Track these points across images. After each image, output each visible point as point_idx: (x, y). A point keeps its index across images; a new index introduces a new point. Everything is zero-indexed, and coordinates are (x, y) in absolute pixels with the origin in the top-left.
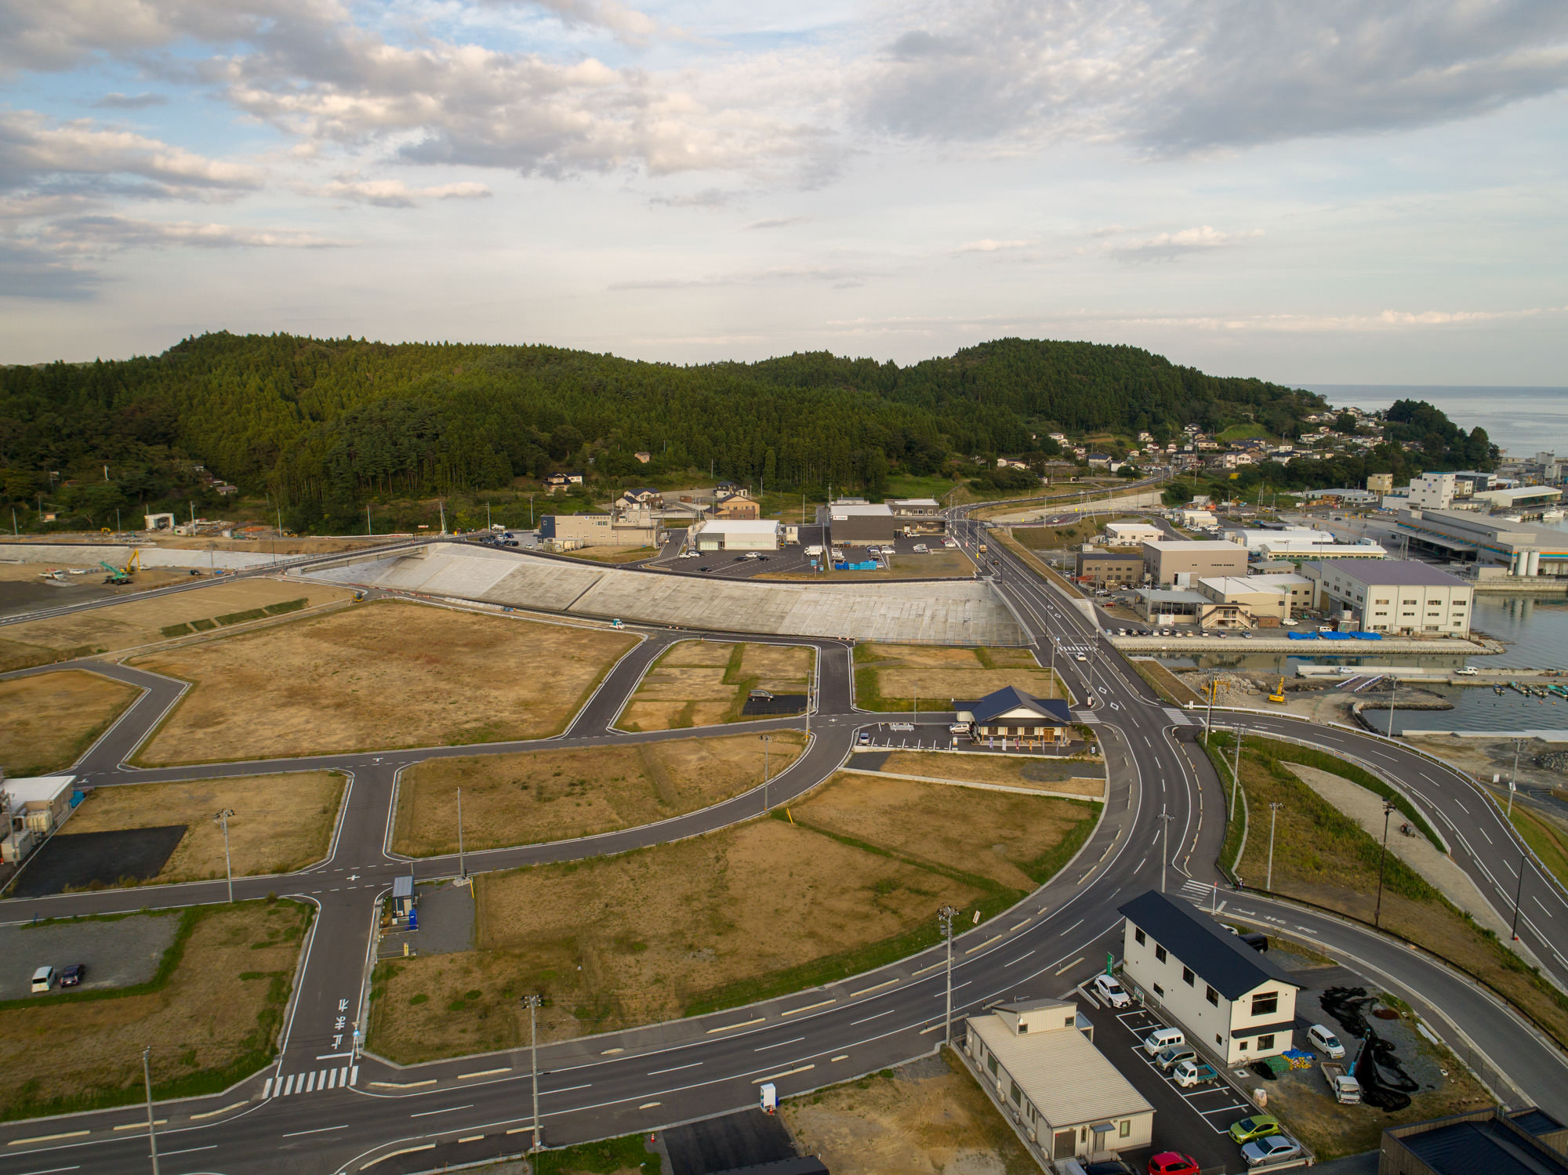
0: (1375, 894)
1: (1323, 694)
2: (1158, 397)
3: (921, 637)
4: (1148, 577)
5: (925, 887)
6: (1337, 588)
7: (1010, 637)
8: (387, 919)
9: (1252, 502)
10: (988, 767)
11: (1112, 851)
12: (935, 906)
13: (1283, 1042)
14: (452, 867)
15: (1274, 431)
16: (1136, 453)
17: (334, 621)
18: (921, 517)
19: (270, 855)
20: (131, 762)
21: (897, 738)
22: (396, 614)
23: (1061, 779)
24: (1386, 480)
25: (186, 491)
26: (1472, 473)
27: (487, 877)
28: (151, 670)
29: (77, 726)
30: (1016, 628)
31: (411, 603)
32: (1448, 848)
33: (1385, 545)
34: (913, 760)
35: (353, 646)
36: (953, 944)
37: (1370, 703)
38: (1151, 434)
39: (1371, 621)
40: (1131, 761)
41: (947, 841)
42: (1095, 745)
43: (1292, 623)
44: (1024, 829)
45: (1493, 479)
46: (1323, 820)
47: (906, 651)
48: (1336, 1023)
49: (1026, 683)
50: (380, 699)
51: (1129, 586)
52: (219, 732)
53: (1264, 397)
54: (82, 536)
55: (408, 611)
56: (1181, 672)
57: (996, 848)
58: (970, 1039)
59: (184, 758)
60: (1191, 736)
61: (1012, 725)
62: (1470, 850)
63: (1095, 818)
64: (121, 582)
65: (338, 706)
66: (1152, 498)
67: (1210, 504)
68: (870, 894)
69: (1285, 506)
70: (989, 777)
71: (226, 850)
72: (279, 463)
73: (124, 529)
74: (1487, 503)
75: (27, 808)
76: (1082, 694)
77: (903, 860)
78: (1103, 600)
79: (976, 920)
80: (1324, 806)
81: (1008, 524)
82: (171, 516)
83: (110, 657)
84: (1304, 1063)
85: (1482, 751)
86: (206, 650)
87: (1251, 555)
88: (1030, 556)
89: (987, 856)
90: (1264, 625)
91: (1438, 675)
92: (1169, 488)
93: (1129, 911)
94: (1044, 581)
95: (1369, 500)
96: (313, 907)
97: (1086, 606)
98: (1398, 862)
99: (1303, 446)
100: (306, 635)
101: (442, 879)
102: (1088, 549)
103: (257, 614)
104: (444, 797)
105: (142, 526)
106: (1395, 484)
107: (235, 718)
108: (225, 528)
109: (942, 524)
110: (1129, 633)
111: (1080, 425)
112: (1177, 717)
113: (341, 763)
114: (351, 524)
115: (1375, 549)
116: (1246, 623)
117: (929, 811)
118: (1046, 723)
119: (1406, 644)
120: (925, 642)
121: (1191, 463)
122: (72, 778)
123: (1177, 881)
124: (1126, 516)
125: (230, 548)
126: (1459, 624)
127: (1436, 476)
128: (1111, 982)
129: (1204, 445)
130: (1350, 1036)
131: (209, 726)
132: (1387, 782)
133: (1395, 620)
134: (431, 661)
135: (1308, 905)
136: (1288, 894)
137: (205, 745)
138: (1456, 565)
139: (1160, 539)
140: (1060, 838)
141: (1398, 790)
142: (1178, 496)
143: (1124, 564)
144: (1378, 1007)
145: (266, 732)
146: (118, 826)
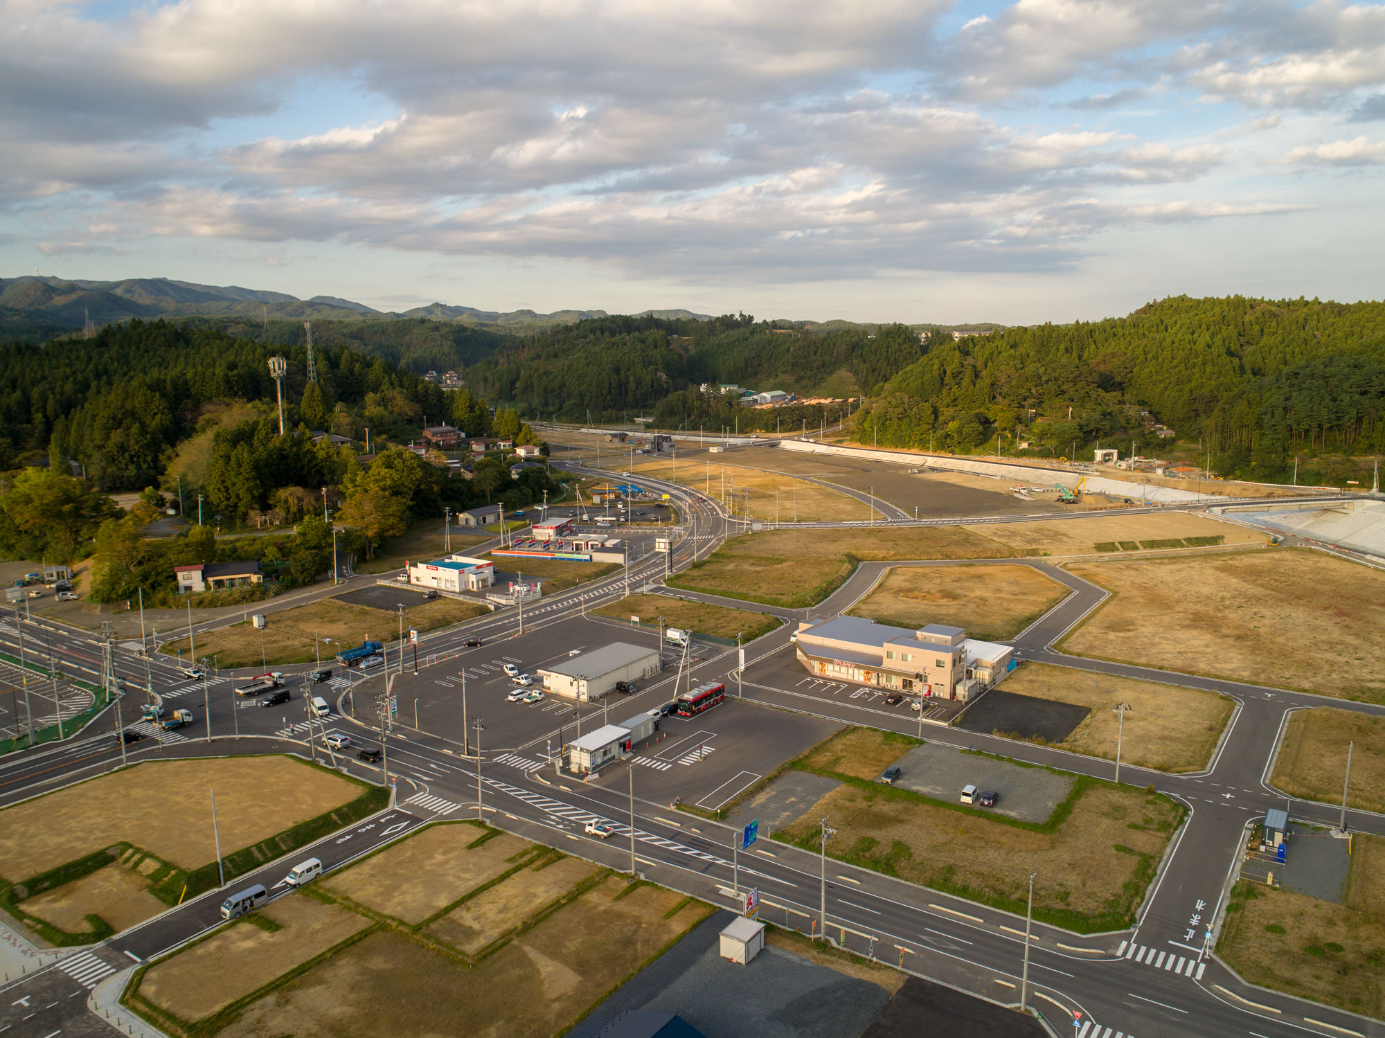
8: (1255, 844)
14: (1331, 817)
17: (1246, 561)
19: (1156, 754)
20: (1055, 647)
22: (1310, 563)
25: (1131, 432)
27: (1368, 839)
28: (1084, 576)
29: (1021, 609)
31: (1328, 555)
35: (1261, 585)
50: (1281, 640)
52: (1128, 638)
54: (1045, 463)
55: (1323, 562)
59: (1097, 653)
64: (1069, 502)
65: (1238, 638)
71: (1120, 738)
72: (1216, 412)
73: (1076, 459)
75: (977, 664)
82: (1115, 452)
83: (1053, 560)
86: (1128, 567)
96: (1186, 810)
100: (1217, 569)
101: (1318, 825)
103: (1176, 543)
105: (1091, 458)
107: (1144, 629)
108: (1159, 466)
113: (1235, 690)
114: (1278, 473)
122: (1011, 648)
125: (1160, 484)
131: (1120, 631)
134: (1341, 613)
137: (1114, 646)
145: (1169, 647)
146: (1038, 694)
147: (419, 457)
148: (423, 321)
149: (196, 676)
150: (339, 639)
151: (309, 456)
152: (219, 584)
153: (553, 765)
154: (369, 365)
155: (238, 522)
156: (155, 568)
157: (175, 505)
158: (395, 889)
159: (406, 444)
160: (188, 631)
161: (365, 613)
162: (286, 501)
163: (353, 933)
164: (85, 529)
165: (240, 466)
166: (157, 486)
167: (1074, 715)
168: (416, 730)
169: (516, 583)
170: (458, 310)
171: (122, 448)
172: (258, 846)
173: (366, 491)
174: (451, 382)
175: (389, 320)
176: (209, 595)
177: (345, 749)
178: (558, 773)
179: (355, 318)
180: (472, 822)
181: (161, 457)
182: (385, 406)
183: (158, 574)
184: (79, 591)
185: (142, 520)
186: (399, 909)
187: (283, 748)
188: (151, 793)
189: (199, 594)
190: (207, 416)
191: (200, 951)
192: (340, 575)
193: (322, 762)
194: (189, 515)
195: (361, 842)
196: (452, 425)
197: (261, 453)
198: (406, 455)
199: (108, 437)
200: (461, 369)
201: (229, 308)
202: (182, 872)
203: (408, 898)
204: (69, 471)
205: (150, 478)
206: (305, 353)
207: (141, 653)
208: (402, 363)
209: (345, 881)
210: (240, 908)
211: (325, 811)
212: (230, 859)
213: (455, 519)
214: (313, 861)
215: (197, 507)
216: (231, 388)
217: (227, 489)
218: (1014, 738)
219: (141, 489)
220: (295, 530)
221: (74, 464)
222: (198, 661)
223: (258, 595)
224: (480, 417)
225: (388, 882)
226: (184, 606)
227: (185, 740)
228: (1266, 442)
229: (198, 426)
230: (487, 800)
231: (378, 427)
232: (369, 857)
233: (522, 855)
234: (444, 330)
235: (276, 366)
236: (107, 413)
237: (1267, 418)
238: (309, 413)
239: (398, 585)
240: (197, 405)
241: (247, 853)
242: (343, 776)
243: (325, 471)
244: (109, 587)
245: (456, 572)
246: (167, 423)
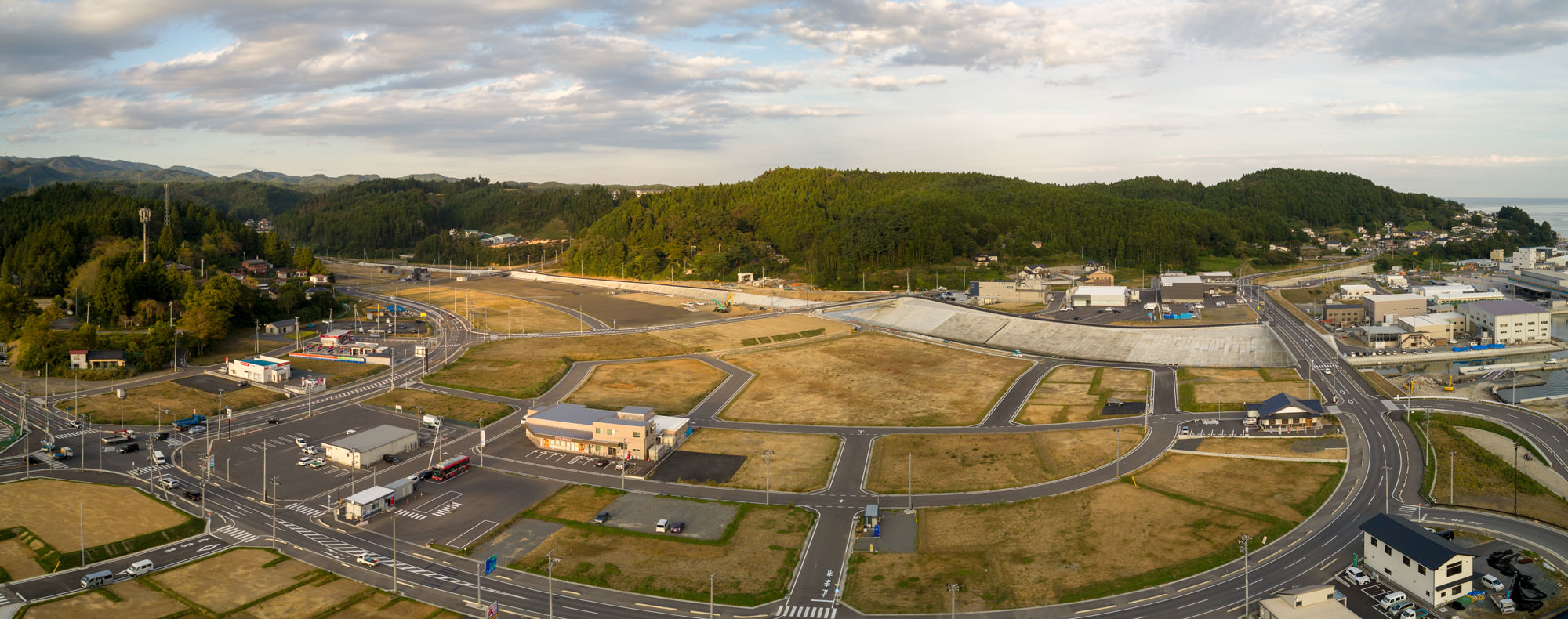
0: (1513, 496)
1: (1475, 383)
2: (1368, 205)
3: (1223, 363)
4: (1367, 318)
5: (1229, 523)
6: (1478, 319)
7: (1282, 361)
8: (860, 528)
9: (1427, 269)
10: (1269, 445)
11: (1353, 493)
12: (1236, 535)
13: (1467, 588)
14: (904, 502)
15: (1437, 226)
16: (1356, 240)
17: (839, 344)
18: (1221, 283)
19: (792, 481)
20: (719, 416)
21: (1208, 429)
22: (877, 342)
23: (1318, 450)
24: (1501, 253)
25: (761, 260)
26: (1544, 248)
27: (926, 510)
28: (736, 364)
29: (693, 391)
30: (1285, 355)
31: (887, 335)
32: (1550, 463)
33: (1503, 292)
34: (1219, 443)
35: (850, 360)
36: (1249, 558)
37: (1502, 386)
38: (1365, 228)
39: (1499, 337)
40: (1363, 435)
41: (1243, 494)
42: (1339, 427)
43: (1455, 342)
44: (1294, 483)
45: (1555, 251)
46: (1481, 458)
47: (1212, 372)
48: (1498, 572)
49: (1293, 390)
50: (865, 394)
51: (1356, 325)
52: (769, 404)
53: (1430, 205)
54: (704, 284)
55: (885, 340)
56: (1391, 377)
57: (1277, 496)
58: (1262, 612)
59: (748, 417)
60: (1399, 416)
61: (1285, 418)
62: (1562, 462)
63: (1341, 473)
64: (722, 311)
65: (839, 396)
66: (1368, 268)
67: (1402, 271)
68: (1190, 529)
69: (1446, 271)
70: (1271, 452)
71: (768, 474)
72: (813, 244)
73: (726, 281)
74: (1553, 264)
75: (664, 433)
76: (1329, 396)
77: (1213, 507)
78: (1340, 334)
79: (1264, 542)
80: (1481, 449)
81: (1278, 287)
82: (751, 274)
83: (715, 353)
84: (1481, 597)
85: (1563, 406)
86: (765, 355)
87: (1428, 301)
88: (1292, 307)
89: (1271, 502)
90: (1439, 344)
91: (1536, 365)
92: (1377, 262)
93: (1366, 527)
94: (1302, 324)
95: (1492, 265)
96: (816, 515)
97: (1330, 339)
98: (1525, 476)
99: (1454, 234)
100: (822, 351)
101: (897, 508)
102: (1329, 302)
103: (795, 336)
104: (901, 459)
105: (736, 280)
106: (1506, 255)
107: (779, 398)
108: (781, 283)
109: (1235, 288)
110: (1357, 354)
111: (1321, 223)
112: (1390, 405)
113: (839, 431)
114: (853, 284)
115: (1497, 294)
116: (1428, 344)
117: (1230, 476)
118: (1307, 415)
119: (1518, 349)
120: (1225, 366)
121: (1390, 244)
122: (688, 420)
123: (1395, 505)
124: (1352, 280)
125: (782, 296)
126: (1545, 335)
127: (1526, 250)
128: (1357, 570)
129: (1397, 234)
130: (1506, 577)
131: (763, 400)
132: (1515, 431)
133: (1511, 336)
134: (897, 372)
135: (1476, 509)
136: (1463, 504)
137: (760, 412)
138: (1541, 301)
139: (1374, 294)
140: (1319, 487)
141: (1521, 435)
142: (1383, 266)
143: (1352, 311)
144: (1520, 558)
145: (796, 408)
146: (709, 451)
147: (238, 281)
148: (245, 183)
149: (77, 426)
150: (174, 410)
151: (162, 279)
152: (97, 364)
153: (332, 513)
154: (206, 214)
155: (112, 322)
156: (57, 350)
157: (73, 308)
158: (206, 588)
159: (230, 272)
160: (74, 395)
161: (194, 394)
162: (145, 310)
163: (173, 612)
164: (18, 320)
165: (116, 284)
166: (63, 295)
167: (737, 461)
168: (228, 481)
169: (307, 378)
170: (271, 175)
171: (44, 268)
172: (110, 546)
173: (200, 305)
174: (264, 227)
175: (222, 182)
176: (89, 372)
177: (174, 489)
178: (336, 519)
179: (199, 181)
180: (266, 549)
181: (67, 275)
182: (216, 244)
183: (59, 354)
184: (10, 360)
185: (52, 317)
186: (208, 601)
187: (131, 483)
188: (43, 498)
189: (83, 370)
190: (97, 248)
191: (65, 604)
192: (179, 365)
193: (158, 496)
194: (81, 316)
195: (181, 554)
196: (264, 259)
197: (130, 274)
198: (230, 280)
199: (36, 260)
200: (271, 217)
201: (116, 175)
202: (57, 553)
203: (216, 595)
204: (11, 281)
205: (58, 289)
206: (163, 206)
207: (44, 406)
208: (230, 213)
209: (168, 578)
210: (94, 583)
211: (157, 530)
212: (90, 550)
213: (263, 329)
214: (147, 562)
215: (86, 311)
216: (114, 229)
217: (106, 299)
218: (693, 483)
219: (53, 296)
220: (150, 331)
221: (15, 277)
222: (79, 416)
223: (121, 375)
224: (284, 253)
225: (201, 583)
226: (73, 378)
227: (66, 468)
228: (845, 264)
229: (91, 255)
230: (279, 535)
231: (211, 259)
232: (188, 564)
233: (306, 575)
234: (261, 189)
235: (144, 214)
236: (36, 244)
237: (844, 247)
238: (164, 248)
239: (219, 375)
240: (91, 241)
241: (101, 549)
242: (173, 507)
243: (172, 289)
244: (28, 360)
245: (262, 368)
246: (72, 252)
